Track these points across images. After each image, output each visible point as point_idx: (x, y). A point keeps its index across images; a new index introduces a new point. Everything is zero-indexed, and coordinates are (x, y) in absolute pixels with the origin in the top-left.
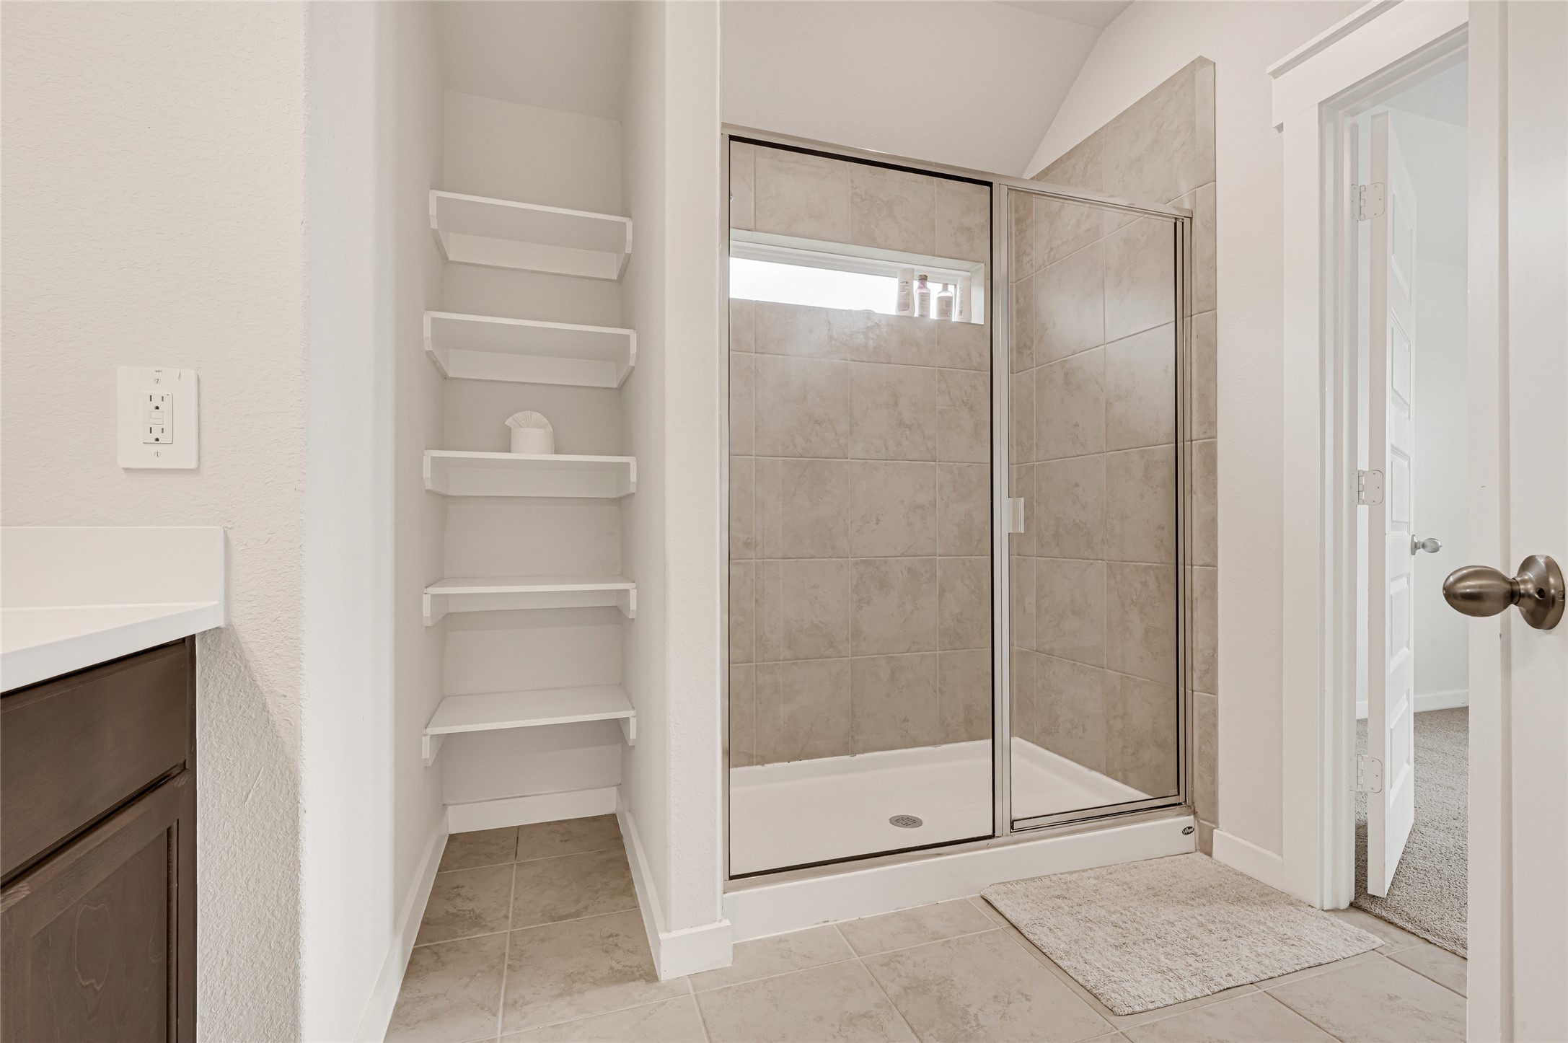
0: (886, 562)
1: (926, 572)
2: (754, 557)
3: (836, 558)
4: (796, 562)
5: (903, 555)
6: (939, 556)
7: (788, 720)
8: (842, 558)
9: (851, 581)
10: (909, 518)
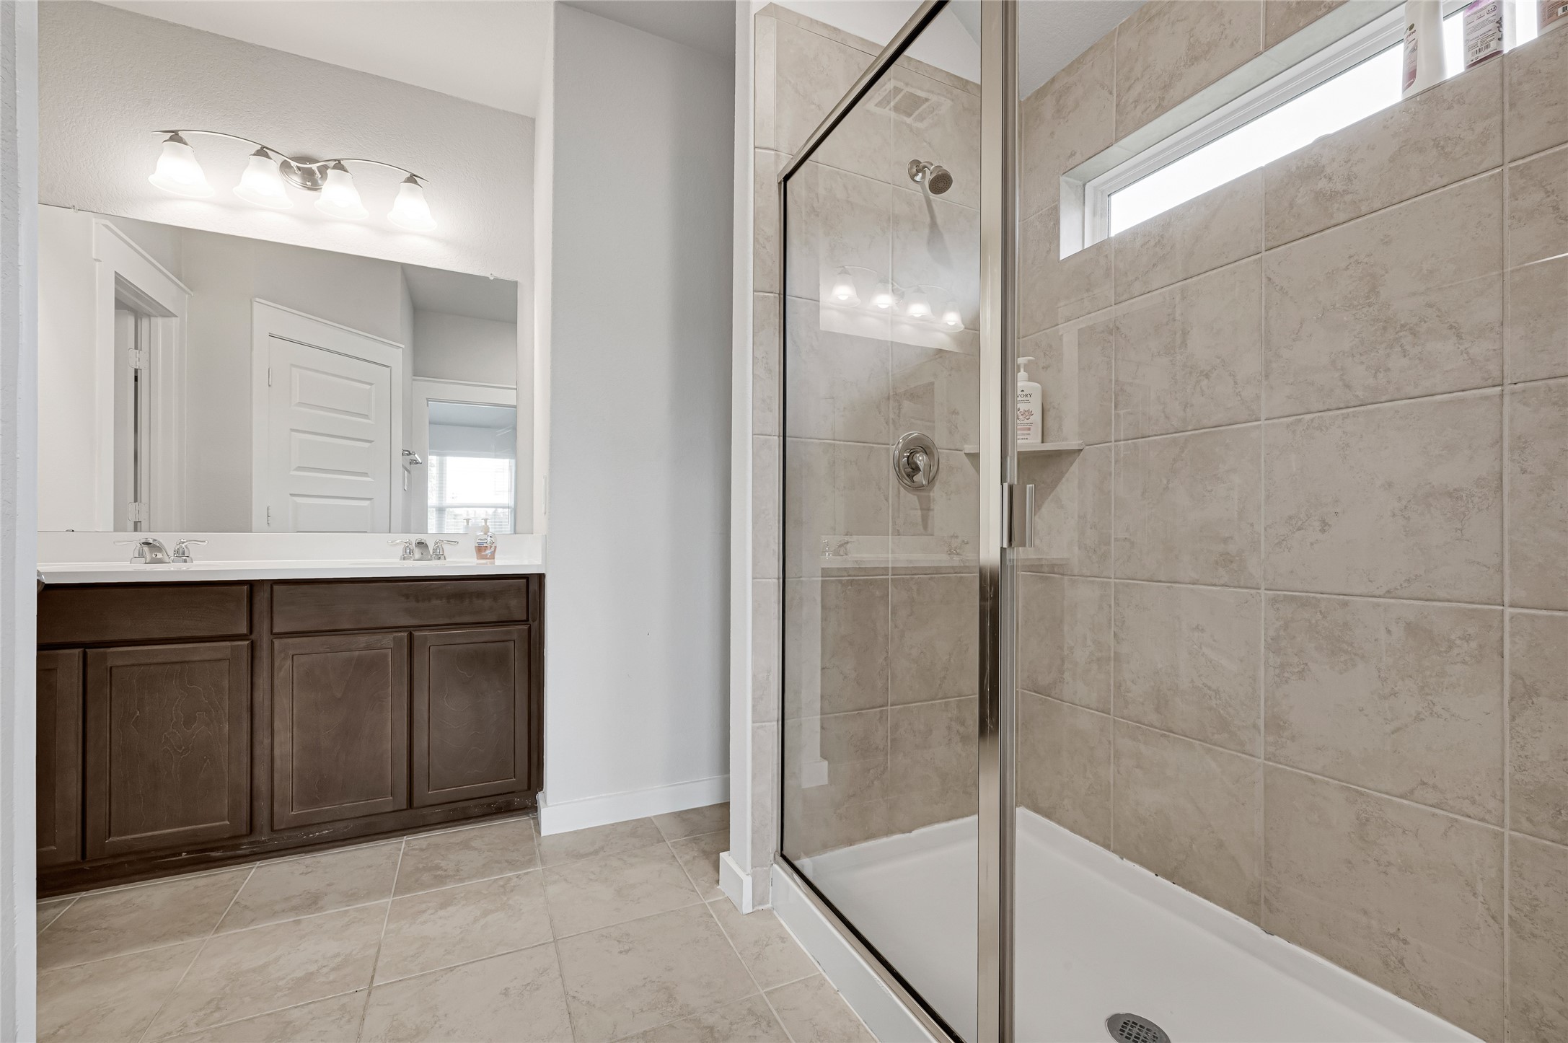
0: (1345, 604)
1: (1466, 638)
2: (1113, 576)
3: (1235, 587)
4: (1168, 587)
5: (1388, 594)
6: (1511, 606)
7: (1155, 813)
8: (1247, 588)
9: (1266, 629)
10: (1408, 519)
